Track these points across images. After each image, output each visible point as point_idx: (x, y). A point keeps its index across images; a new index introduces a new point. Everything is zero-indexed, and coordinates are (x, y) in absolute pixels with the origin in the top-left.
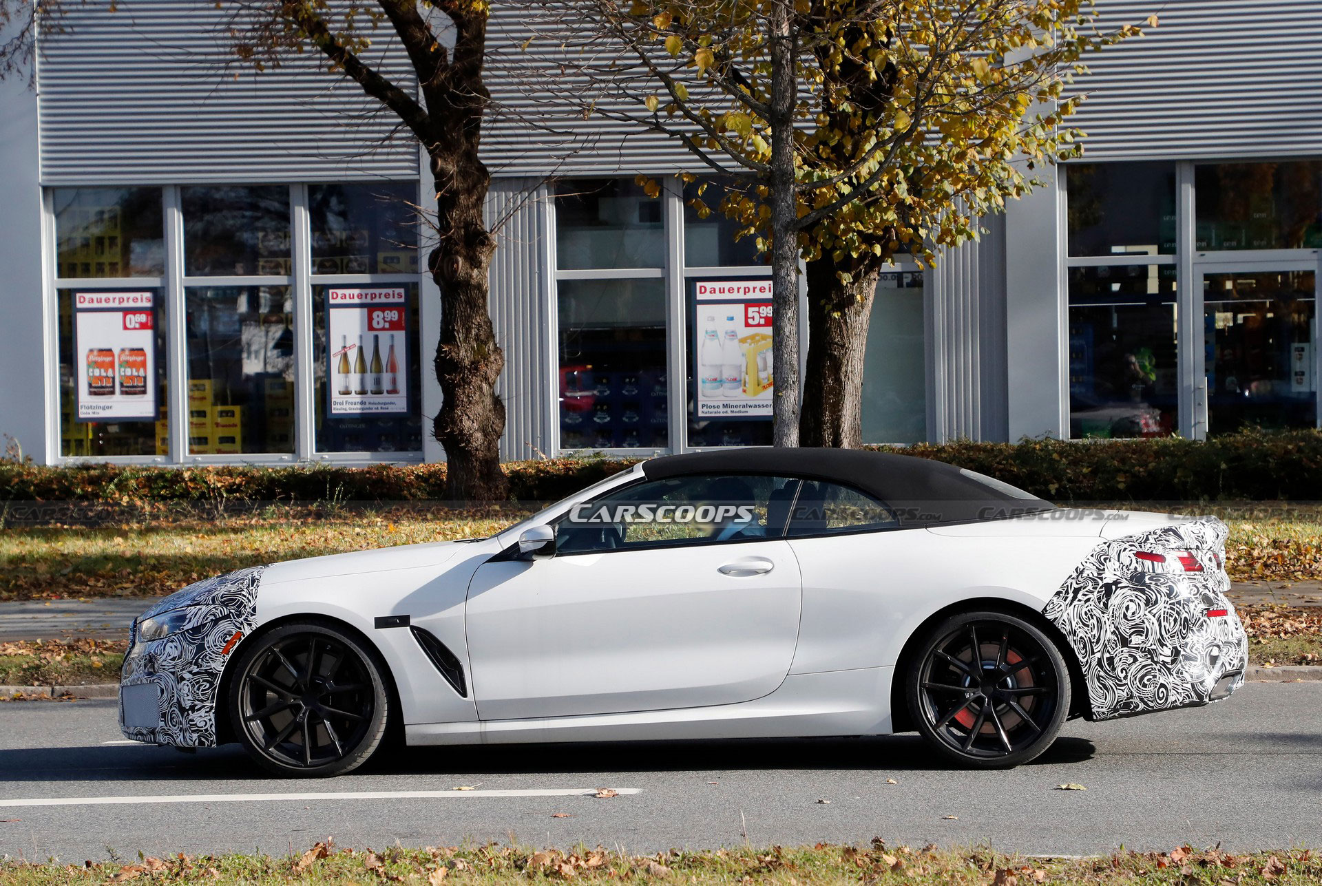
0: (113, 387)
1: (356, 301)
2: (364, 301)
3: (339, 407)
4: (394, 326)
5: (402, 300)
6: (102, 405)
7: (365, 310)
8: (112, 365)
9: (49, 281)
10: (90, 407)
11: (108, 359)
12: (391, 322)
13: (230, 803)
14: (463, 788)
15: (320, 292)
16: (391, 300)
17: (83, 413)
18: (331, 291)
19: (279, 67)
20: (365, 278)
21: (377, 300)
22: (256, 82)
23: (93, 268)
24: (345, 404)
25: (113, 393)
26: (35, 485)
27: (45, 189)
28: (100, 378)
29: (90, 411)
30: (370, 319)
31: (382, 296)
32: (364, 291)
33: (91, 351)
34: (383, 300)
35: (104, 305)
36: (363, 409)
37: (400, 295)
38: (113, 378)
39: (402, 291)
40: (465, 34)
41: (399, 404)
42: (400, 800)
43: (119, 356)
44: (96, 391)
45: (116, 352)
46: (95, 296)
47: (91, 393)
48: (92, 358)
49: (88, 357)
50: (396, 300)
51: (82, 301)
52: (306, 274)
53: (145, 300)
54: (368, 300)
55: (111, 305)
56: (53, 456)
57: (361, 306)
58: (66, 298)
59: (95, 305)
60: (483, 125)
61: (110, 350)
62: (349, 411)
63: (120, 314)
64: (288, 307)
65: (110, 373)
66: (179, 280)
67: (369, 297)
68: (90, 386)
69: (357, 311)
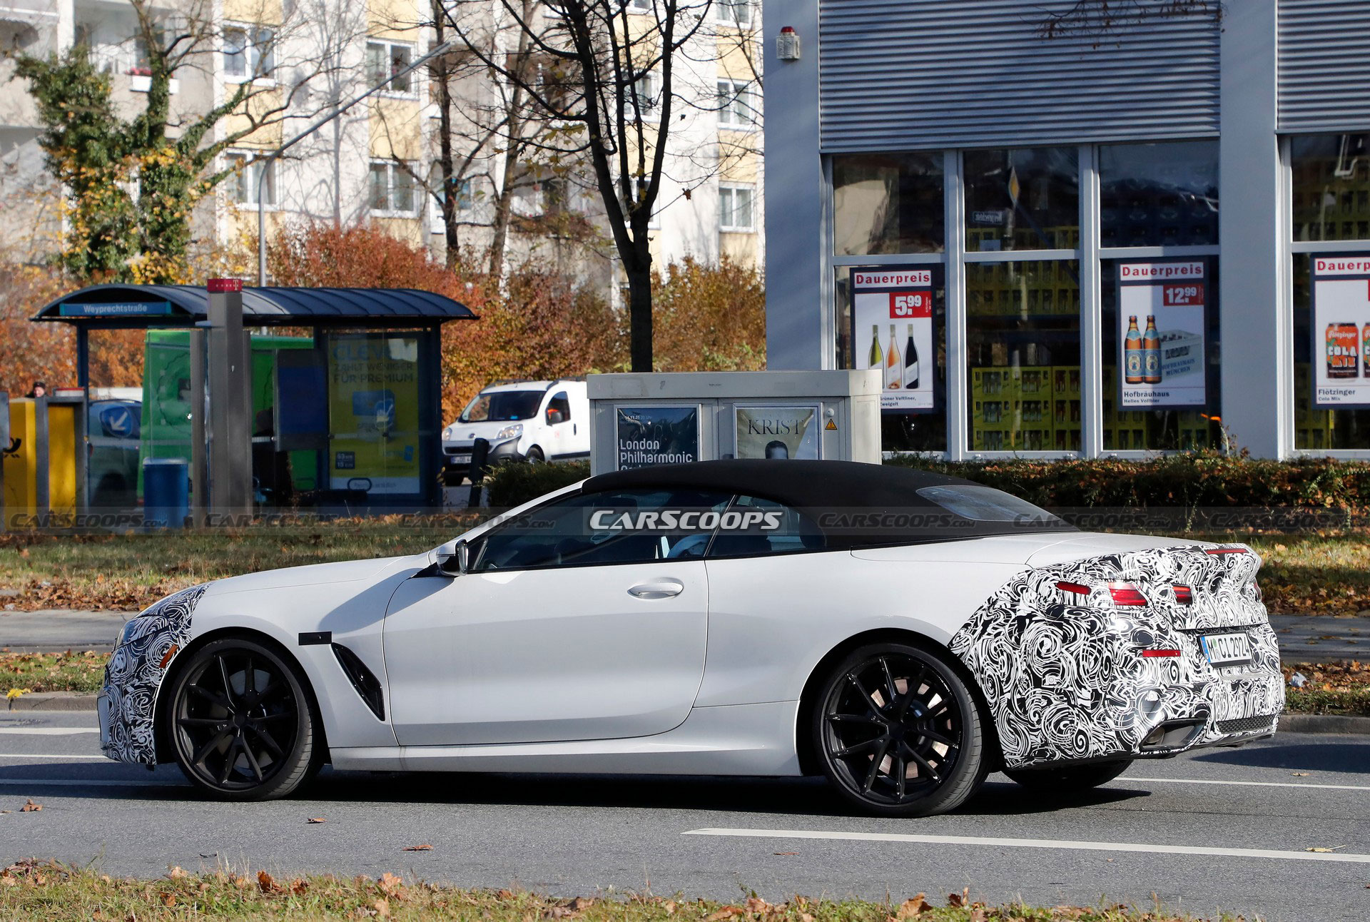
0: (1356, 368)
6: (1343, 389)
8: (1354, 342)
9: (1283, 245)
10: (1329, 390)
11: (1350, 335)
17: (1321, 399)
23: (1339, 228)
25: (1355, 375)
26: (1226, 482)
27: (1281, 137)
28: (1341, 358)
29: (1330, 396)
33: (1331, 325)
35: (1346, 272)
38: (1357, 358)
43: (1364, 332)
44: (1335, 372)
45: (1360, 327)
46: (1336, 261)
47: (1330, 375)
48: (1332, 334)
49: (1327, 333)
51: (1323, 267)
55: (1355, 271)
56: (1285, 448)
58: (1302, 264)
59: (1337, 272)
61: (1353, 325)
65: (1353, 352)
68: (1329, 366)
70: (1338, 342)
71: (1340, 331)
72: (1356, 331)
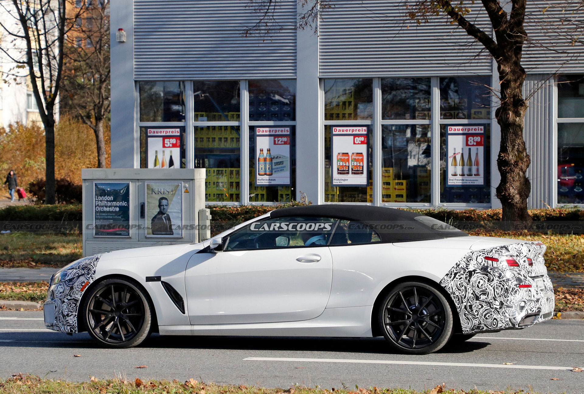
0: (348, 170)
1: (461, 132)
2: (464, 132)
3: (451, 181)
4: (478, 144)
5: (482, 132)
6: (343, 179)
7: (465, 136)
8: (348, 160)
9: (321, 122)
10: (339, 179)
11: (347, 158)
12: (477, 142)
13: (398, 365)
14: (507, 364)
15: (444, 127)
16: (477, 132)
17: (335, 182)
18: (449, 127)
19: (428, 22)
20: (465, 121)
21: (470, 132)
22: (417, 30)
23: (341, 116)
24: (454, 180)
25: (348, 173)
27: (320, 79)
28: (343, 166)
29: (338, 181)
30: (467, 141)
31: (473, 130)
32: (464, 127)
33: (339, 154)
34: (473, 132)
35: (345, 133)
36: (463, 183)
37: (481, 129)
38: (349, 166)
39: (482, 127)
40: (516, 6)
41: (480, 181)
42: (477, 368)
43: (351, 156)
44: (341, 172)
45: (350, 154)
46: (341, 128)
47: (338, 173)
48: (339, 157)
49: (337, 156)
50: (480, 132)
51: (336, 131)
52: (437, 119)
53: (363, 131)
54: (466, 132)
55: (348, 133)
56: (321, 201)
57: (463, 134)
58: (328, 129)
59: (341, 133)
60: (523, 49)
61: (347, 154)
62: (456, 184)
63: (352, 137)
64: (429, 135)
65: (347, 164)
66: (379, 122)
67: (467, 130)
68: (338, 170)
69: (461, 137)
70: (342, 160)
71: (342, 156)
72: (349, 156)
